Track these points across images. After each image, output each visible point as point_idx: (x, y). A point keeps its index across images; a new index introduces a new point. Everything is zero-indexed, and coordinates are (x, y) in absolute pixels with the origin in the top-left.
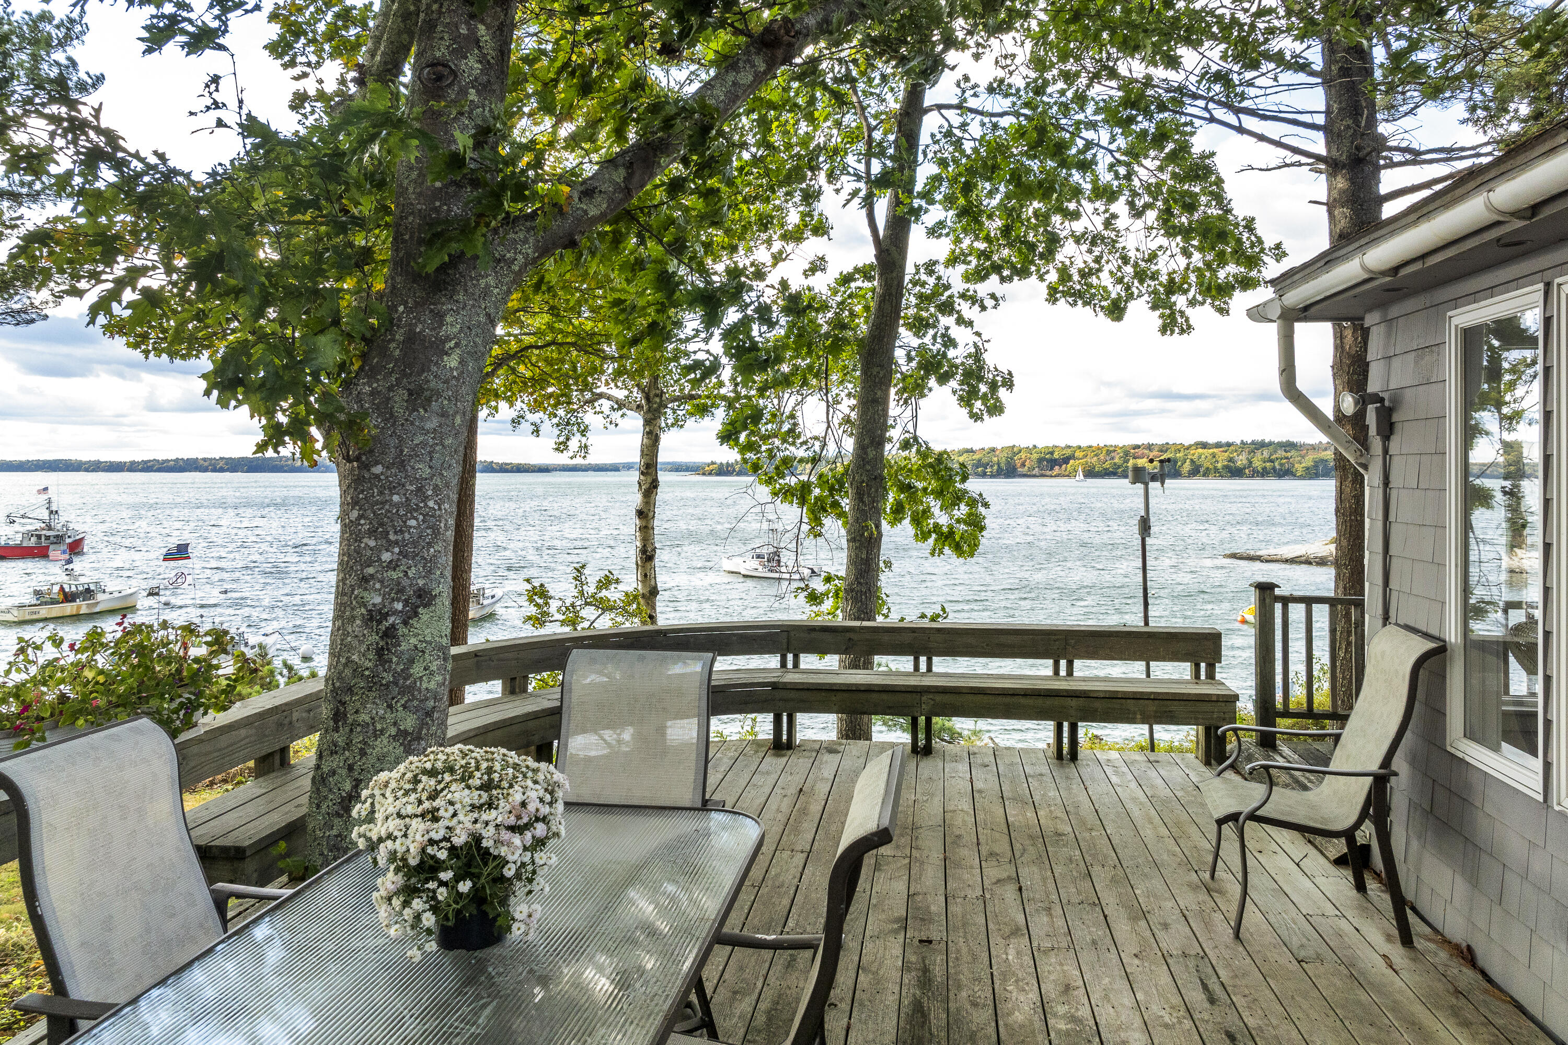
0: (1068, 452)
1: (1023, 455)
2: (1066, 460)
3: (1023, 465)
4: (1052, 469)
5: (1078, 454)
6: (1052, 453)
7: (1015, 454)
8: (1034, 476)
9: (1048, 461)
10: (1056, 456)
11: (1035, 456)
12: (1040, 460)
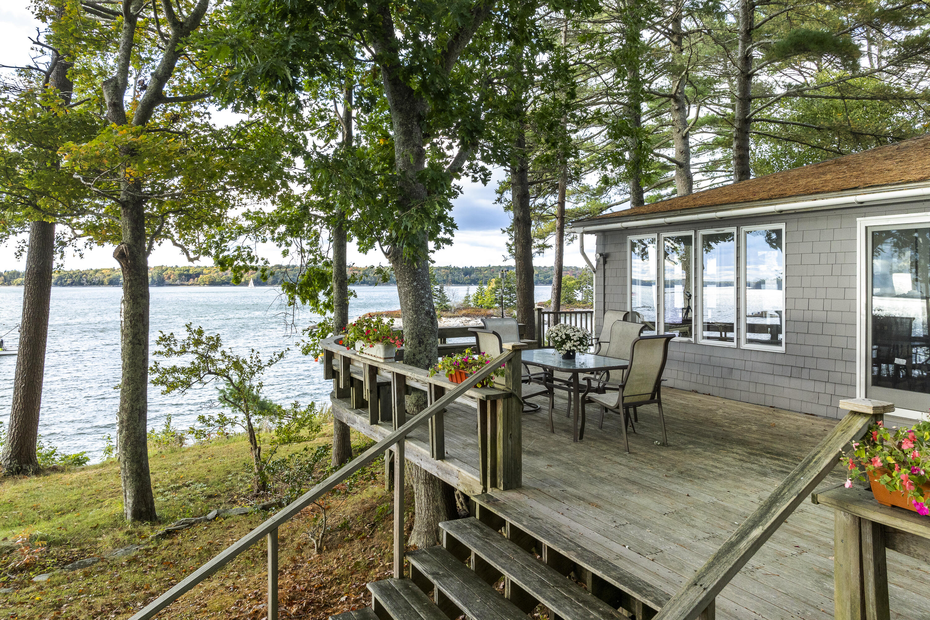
0: (199, 270)
1: (169, 272)
2: (197, 275)
3: (169, 278)
4: (188, 280)
5: (205, 271)
6: (188, 271)
7: (163, 271)
8: (177, 285)
9: (186, 275)
10: (191, 272)
11: (177, 272)
12: (180, 275)
